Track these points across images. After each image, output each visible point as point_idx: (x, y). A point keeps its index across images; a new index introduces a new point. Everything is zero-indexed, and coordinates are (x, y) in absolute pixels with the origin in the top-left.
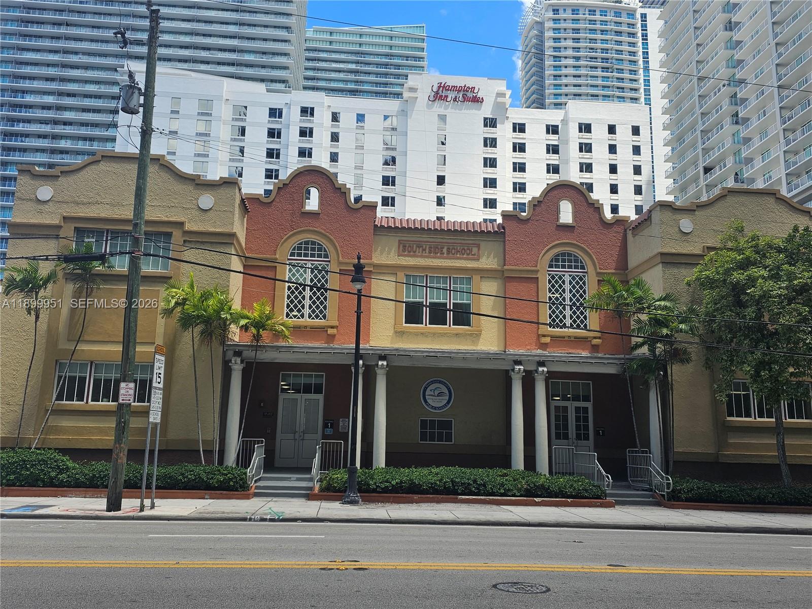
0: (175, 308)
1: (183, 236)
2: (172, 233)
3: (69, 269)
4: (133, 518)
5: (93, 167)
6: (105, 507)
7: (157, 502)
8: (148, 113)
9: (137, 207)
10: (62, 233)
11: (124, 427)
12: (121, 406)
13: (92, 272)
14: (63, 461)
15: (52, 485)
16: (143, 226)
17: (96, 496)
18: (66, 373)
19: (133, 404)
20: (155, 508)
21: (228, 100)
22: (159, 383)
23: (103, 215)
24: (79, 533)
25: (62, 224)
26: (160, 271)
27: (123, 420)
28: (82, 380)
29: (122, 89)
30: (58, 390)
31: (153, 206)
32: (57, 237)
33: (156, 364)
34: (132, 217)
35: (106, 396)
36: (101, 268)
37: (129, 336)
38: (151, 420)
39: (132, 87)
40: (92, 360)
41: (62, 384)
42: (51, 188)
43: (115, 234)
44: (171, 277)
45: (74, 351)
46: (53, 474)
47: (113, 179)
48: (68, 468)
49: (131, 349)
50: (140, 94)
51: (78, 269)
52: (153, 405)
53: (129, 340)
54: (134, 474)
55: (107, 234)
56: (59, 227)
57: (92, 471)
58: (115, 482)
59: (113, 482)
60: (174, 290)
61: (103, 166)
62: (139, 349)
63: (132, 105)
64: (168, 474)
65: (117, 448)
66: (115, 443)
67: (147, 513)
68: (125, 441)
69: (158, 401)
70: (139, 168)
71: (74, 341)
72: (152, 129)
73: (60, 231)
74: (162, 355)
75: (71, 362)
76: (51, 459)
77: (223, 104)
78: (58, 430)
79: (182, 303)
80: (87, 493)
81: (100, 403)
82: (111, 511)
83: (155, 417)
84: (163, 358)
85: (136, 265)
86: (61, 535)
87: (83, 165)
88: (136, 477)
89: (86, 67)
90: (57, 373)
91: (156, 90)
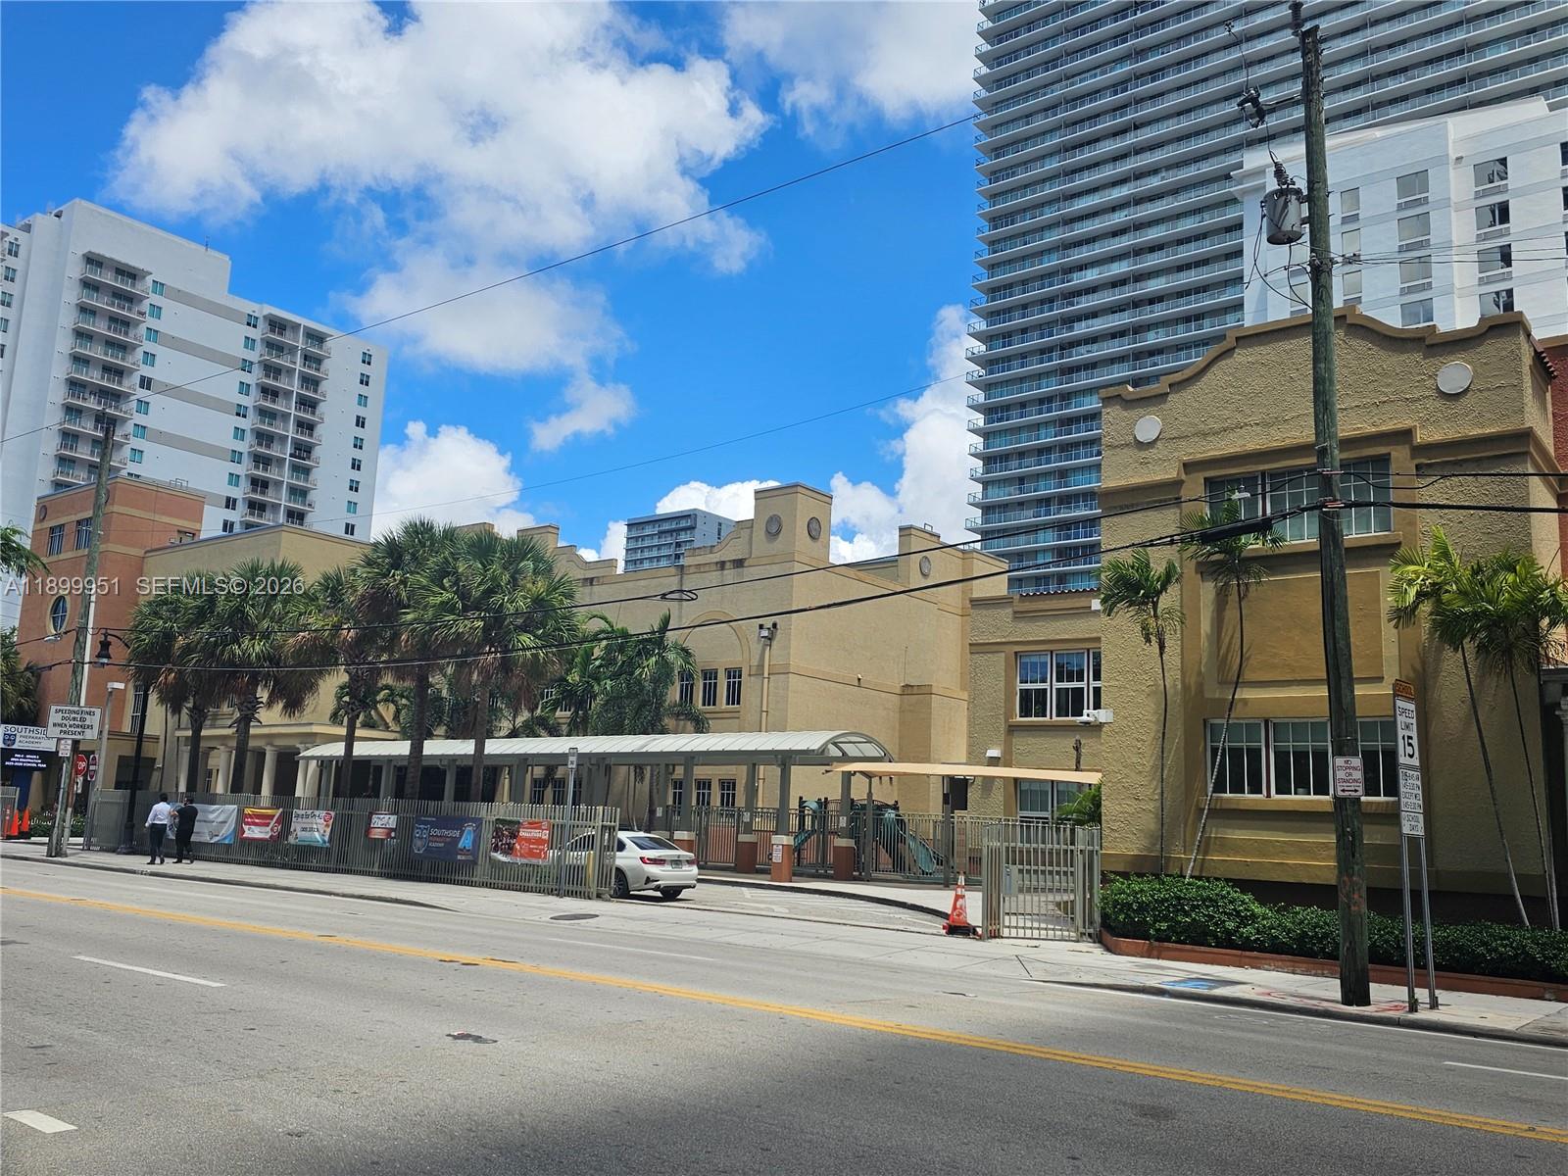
0: (1418, 604)
1: (1413, 457)
2: (1390, 454)
3: (1202, 555)
4: (1398, 1023)
5: (1223, 362)
6: (1338, 996)
7: (1442, 996)
8: (1319, 231)
9: (1321, 416)
10: (1185, 494)
11: (1353, 843)
12: (1339, 802)
13: (1243, 555)
14: (1243, 903)
15: (1232, 945)
16: (1336, 452)
17: (1313, 972)
18: (1224, 742)
19: (1363, 799)
20: (1440, 1007)
21: (1462, 158)
22: (1411, 756)
23: (1251, 446)
24: (1304, 1039)
25: (1184, 477)
26: (1373, 534)
27: (1348, 830)
28: (1254, 754)
29: (1266, 202)
30: (1215, 773)
31: (1345, 409)
32: (1178, 502)
33: (1399, 718)
34: (1313, 438)
35: (1302, 784)
36: (1260, 546)
37: (1337, 668)
38: (1406, 830)
39: (1285, 191)
40: (1267, 716)
41: (1220, 763)
42: (1158, 416)
43: (1278, 479)
44: (1400, 543)
45: (1232, 702)
46: (1231, 925)
47: (1262, 376)
48: (1254, 916)
49: (1345, 691)
50: (1301, 200)
51: (1218, 552)
52: (1406, 800)
53: (1338, 672)
54: (1381, 936)
55: (1263, 480)
56: (1177, 484)
57: (1300, 924)
58: (1352, 950)
59: (1348, 949)
60: (1412, 568)
61: (1242, 356)
62: (1359, 690)
63: (1287, 227)
64: (1454, 941)
65: (1344, 882)
66: (1340, 872)
67: (1424, 1015)
68: (1359, 870)
69: (1415, 792)
70: (1315, 341)
71: (1230, 683)
72: (1331, 260)
73: (1180, 490)
74: (1409, 699)
75: (1230, 722)
76: (1223, 897)
77: (1451, 168)
78: (1224, 845)
79: (1432, 593)
80: (1297, 965)
81: (1293, 797)
82: (1351, 1005)
83: (1413, 824)
84: (1412, 707)
85: (1333, 528)
86: (1273, 1039)
87: (1206, 363)
88: (1387, 942)
89: (1175, 191)
90: (1209, 744)
91: (1329, 183)
